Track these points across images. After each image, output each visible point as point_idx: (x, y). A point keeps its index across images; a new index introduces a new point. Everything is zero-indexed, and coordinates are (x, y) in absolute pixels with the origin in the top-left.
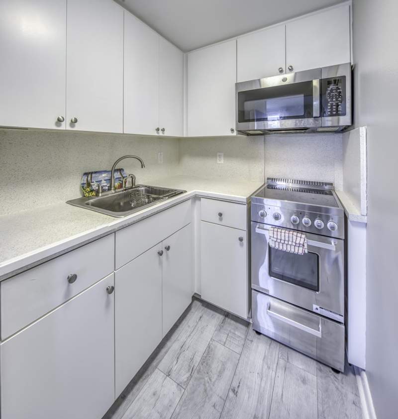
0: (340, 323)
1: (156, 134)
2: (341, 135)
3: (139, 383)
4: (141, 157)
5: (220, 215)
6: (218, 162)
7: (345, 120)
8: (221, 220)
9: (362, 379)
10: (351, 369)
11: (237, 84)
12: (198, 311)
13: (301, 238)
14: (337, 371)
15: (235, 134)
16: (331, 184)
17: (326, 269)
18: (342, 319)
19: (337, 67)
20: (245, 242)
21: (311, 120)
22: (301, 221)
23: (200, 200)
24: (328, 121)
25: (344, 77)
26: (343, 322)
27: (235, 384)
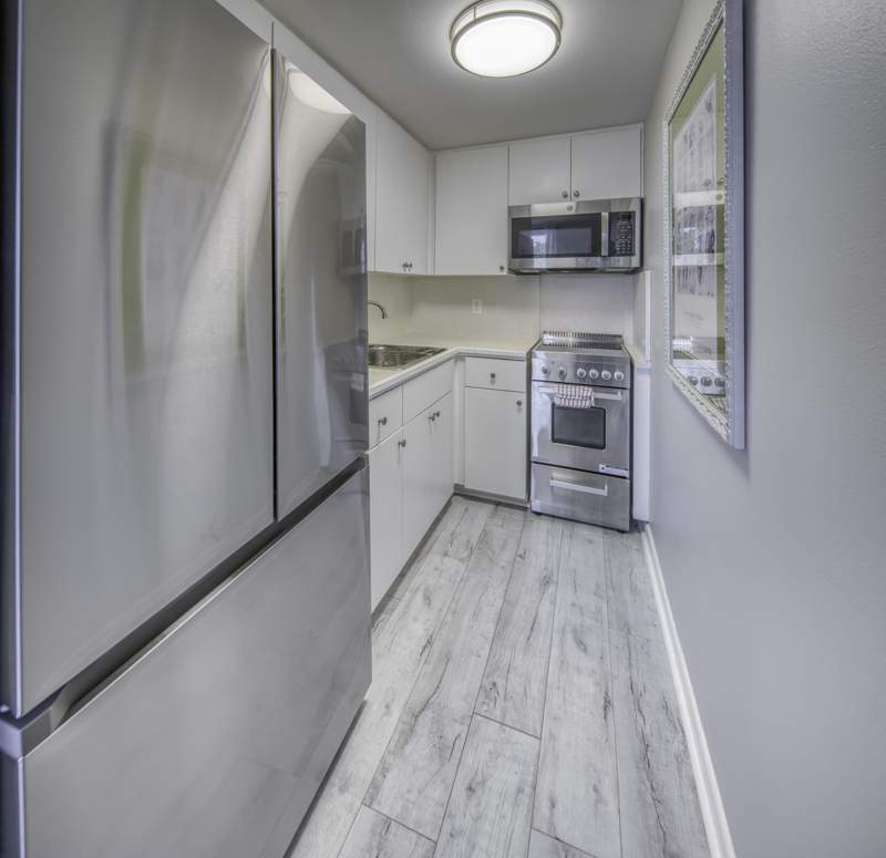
0: (624, 478)
1: (403, 272)
2: (631, 277)
3: (415, 565)
4: (383, 305)
5: (493, 376)
6: (474, 312)
7: (635, 262)
8: (493, 382)
9: (648, 536)
10: (636, 526)
11: (510, 209)
12: (460, 506)
13: (588, 392)
14: (623, 532)
15: (505, 273)
16: (620, 336)
17: (612, 422)
18: (626, 474)
19: (630, 200)
20: (524, 406)
21: (599, 259)
22: (587, 374)
23: (464, 360)
24: (621, 262)
25: (634, 212)
26: (628, 476)
27: (521, 552)
